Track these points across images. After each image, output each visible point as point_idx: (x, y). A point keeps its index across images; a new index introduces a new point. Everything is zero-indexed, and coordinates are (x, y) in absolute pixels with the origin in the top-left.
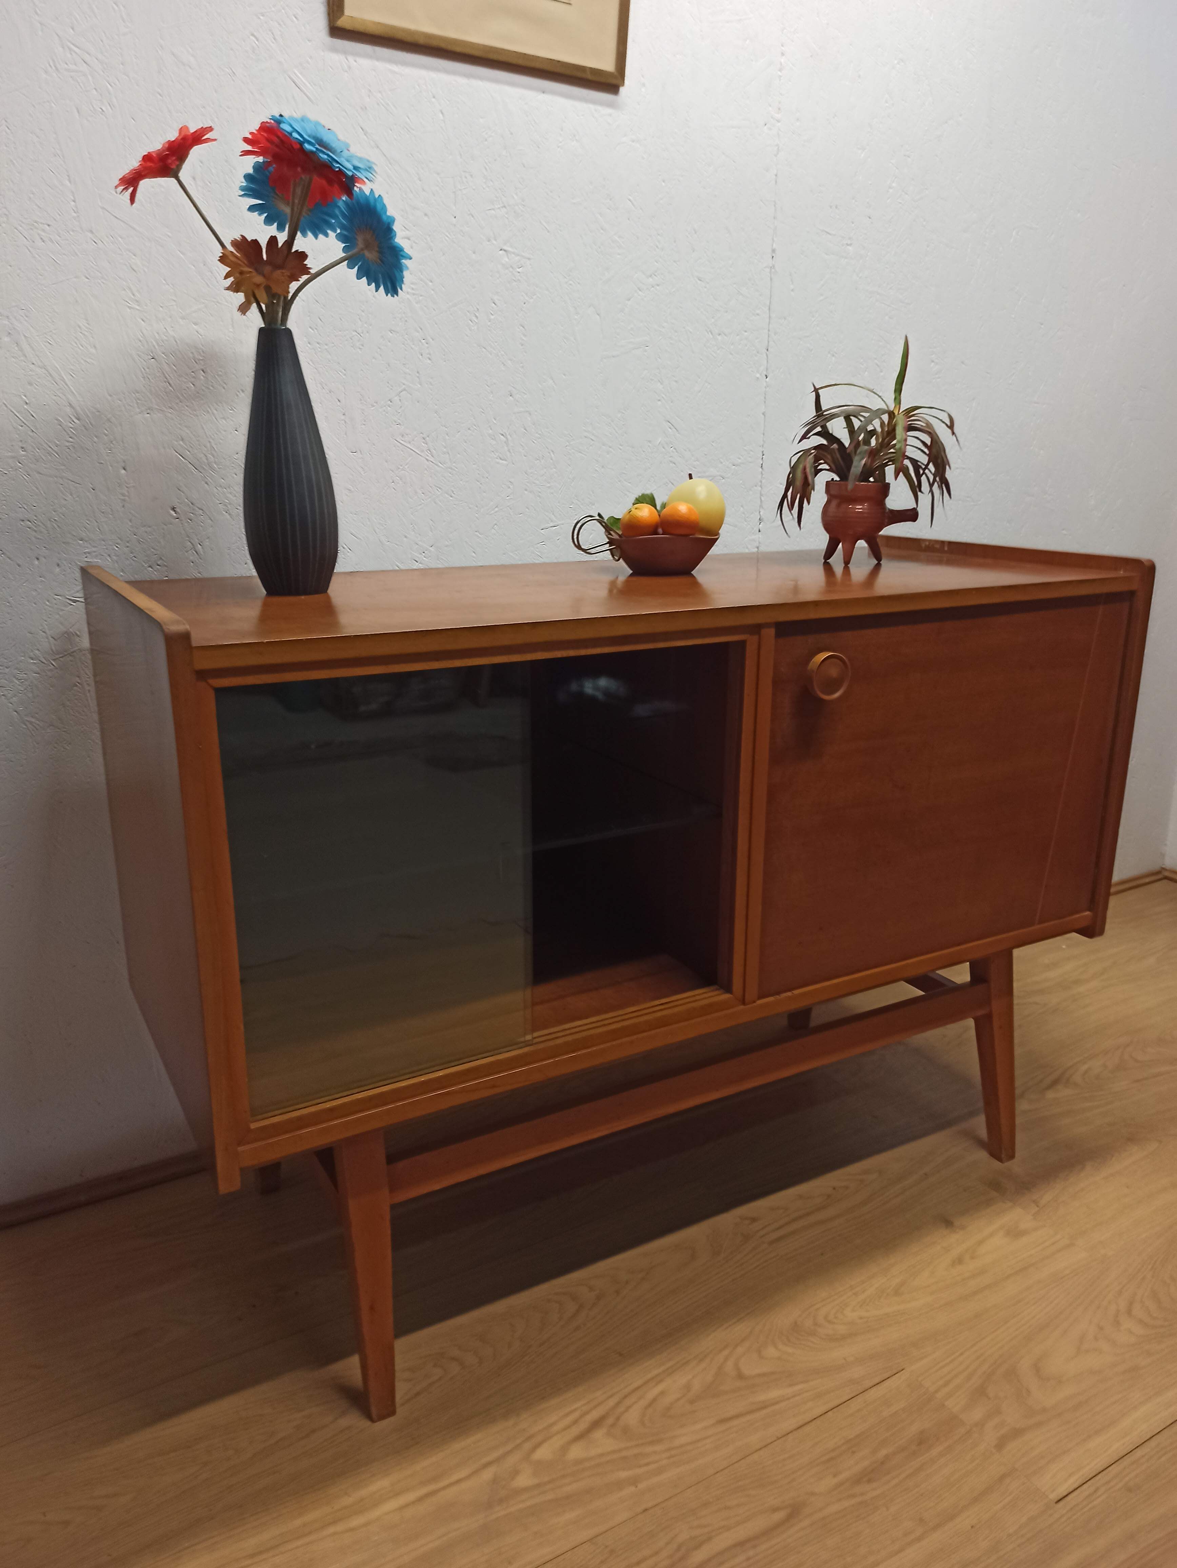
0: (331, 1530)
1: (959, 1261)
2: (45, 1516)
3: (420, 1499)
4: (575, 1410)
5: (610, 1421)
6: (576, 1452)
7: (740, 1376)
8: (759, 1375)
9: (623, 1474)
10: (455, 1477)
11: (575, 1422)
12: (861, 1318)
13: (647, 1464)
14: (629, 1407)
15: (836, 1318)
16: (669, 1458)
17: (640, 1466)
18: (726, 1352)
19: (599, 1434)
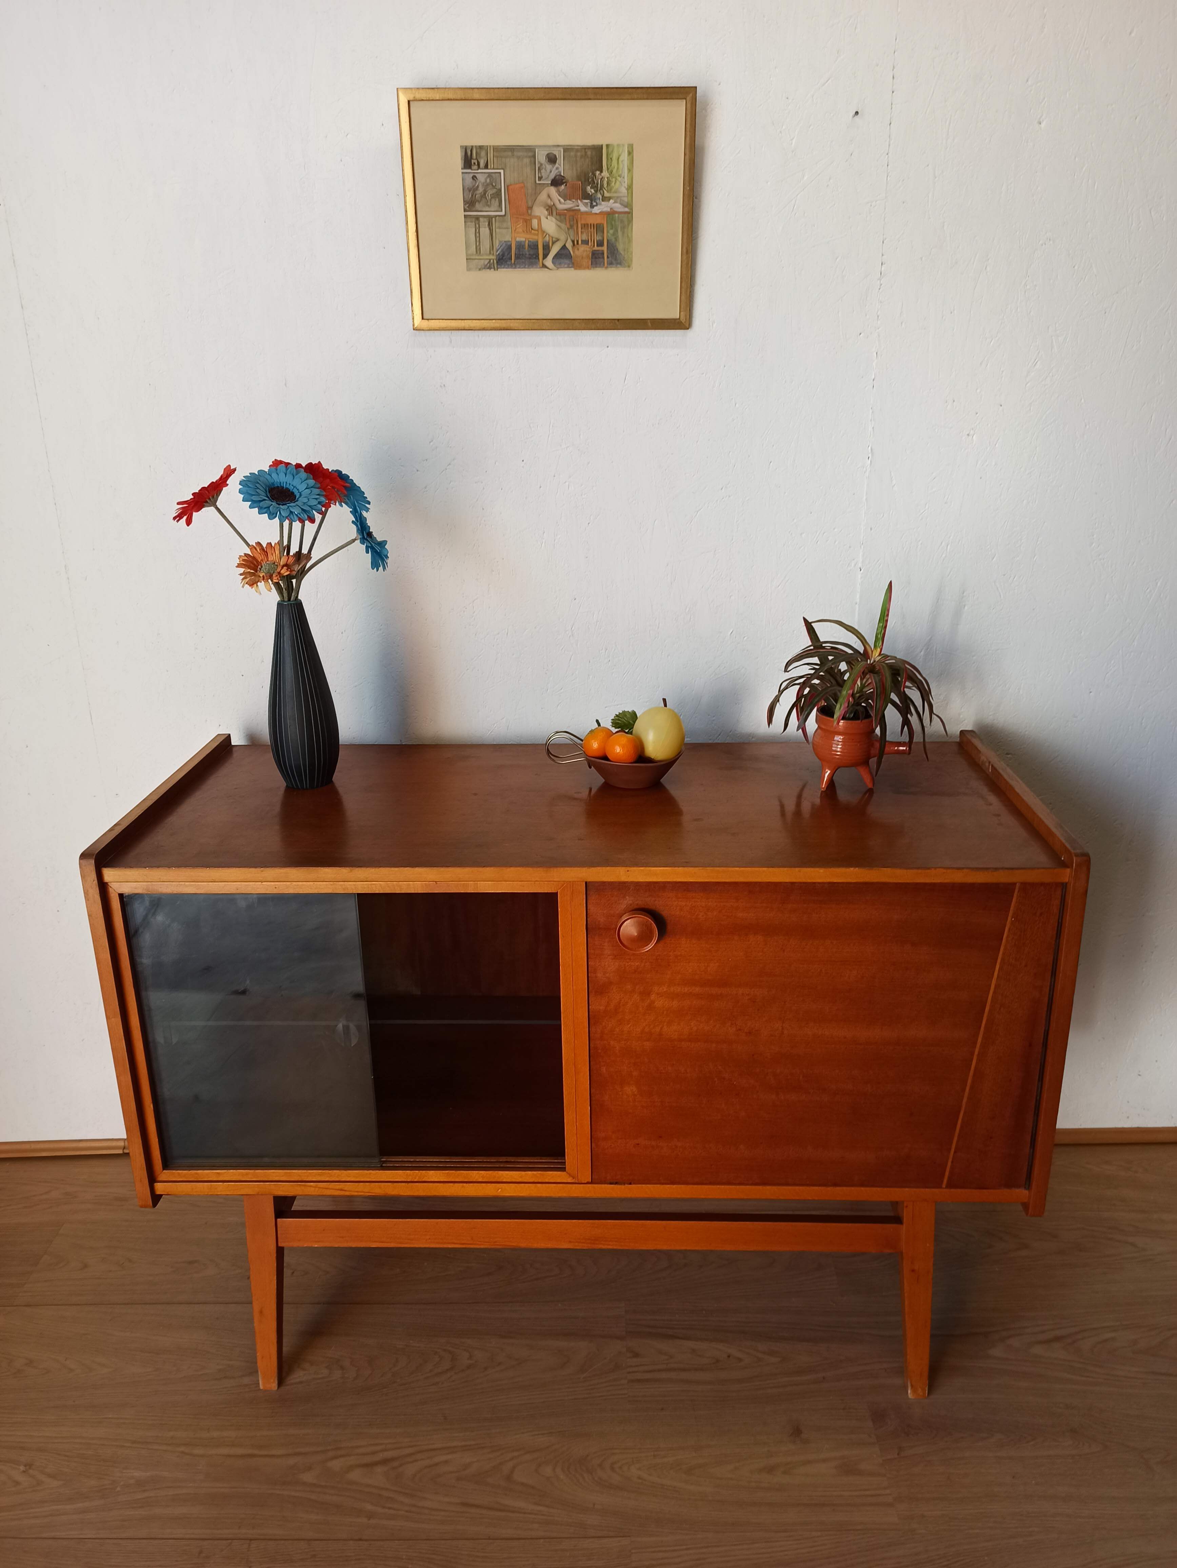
0: (182, 1449)
1: (770, 1470)
2: (66, 1360)
3: (243, 1456)
4: (381, 1444)
5: (396, 1464)
6: (355, 1475)
7: (509, 1478)
8: (523, 1484)
9: (369, 1507)
10: (274, 1452)
11: (374, 1453)
12: (639, 1478)
13: (390, 1508)
14: (416, 1461)
15: (620, 1468)
16: (407, 1511)
17: (384, 1507)
18: (516, 1454)
19: (379, 1469)
